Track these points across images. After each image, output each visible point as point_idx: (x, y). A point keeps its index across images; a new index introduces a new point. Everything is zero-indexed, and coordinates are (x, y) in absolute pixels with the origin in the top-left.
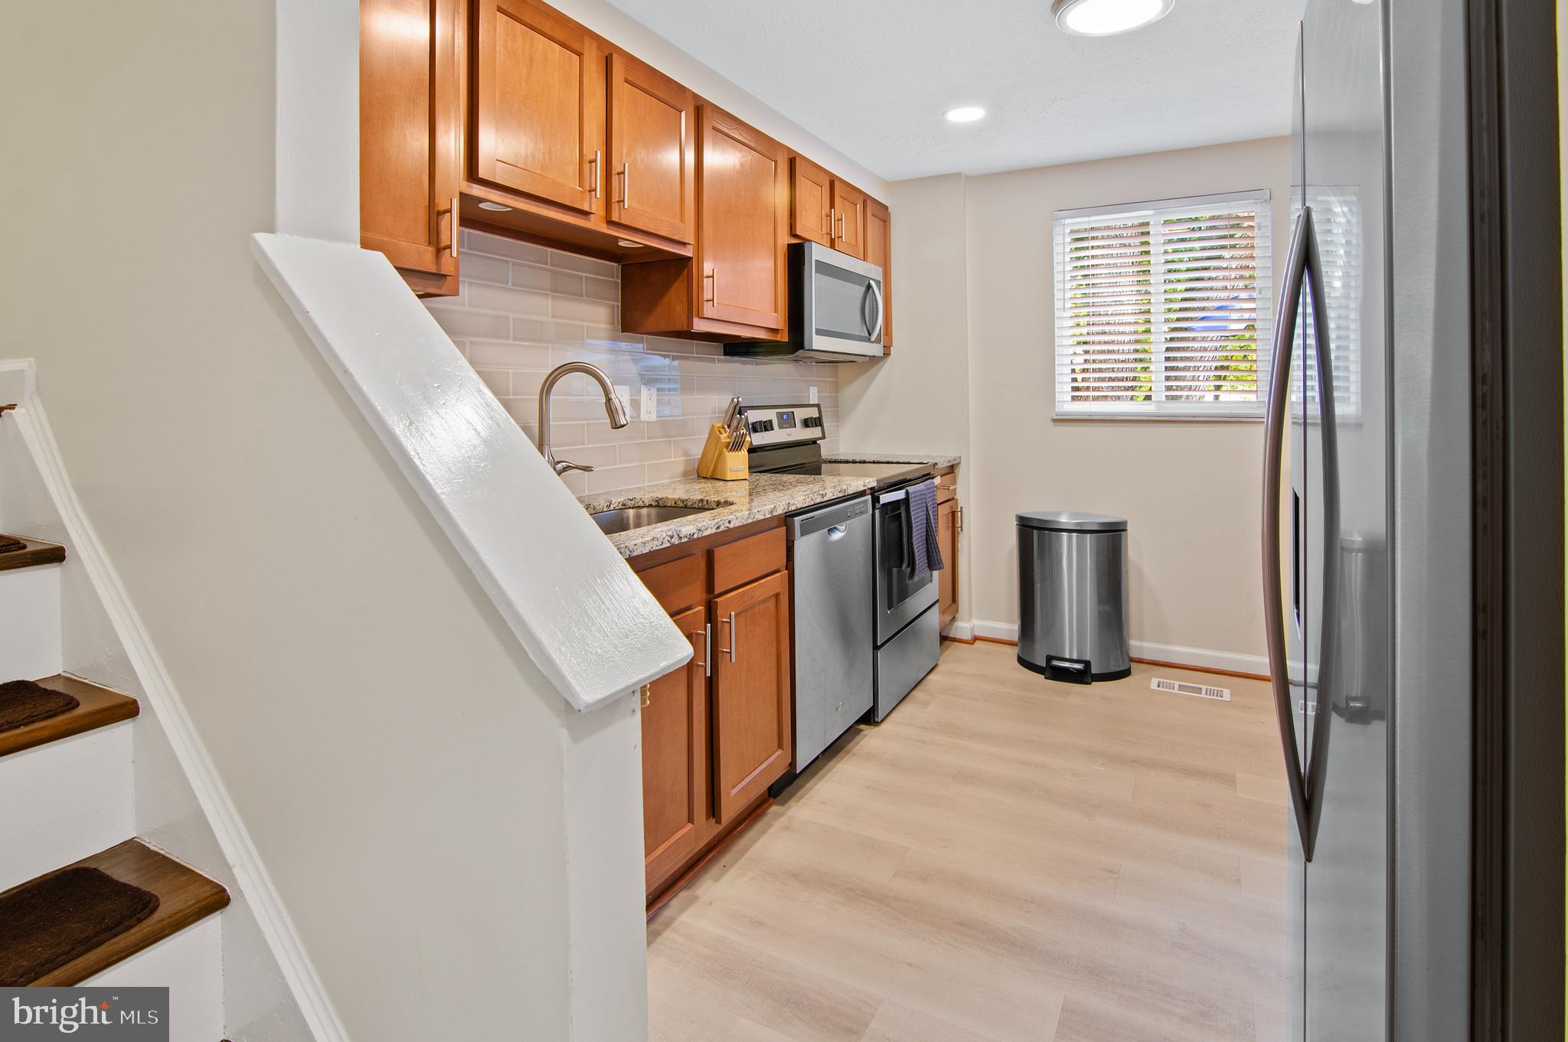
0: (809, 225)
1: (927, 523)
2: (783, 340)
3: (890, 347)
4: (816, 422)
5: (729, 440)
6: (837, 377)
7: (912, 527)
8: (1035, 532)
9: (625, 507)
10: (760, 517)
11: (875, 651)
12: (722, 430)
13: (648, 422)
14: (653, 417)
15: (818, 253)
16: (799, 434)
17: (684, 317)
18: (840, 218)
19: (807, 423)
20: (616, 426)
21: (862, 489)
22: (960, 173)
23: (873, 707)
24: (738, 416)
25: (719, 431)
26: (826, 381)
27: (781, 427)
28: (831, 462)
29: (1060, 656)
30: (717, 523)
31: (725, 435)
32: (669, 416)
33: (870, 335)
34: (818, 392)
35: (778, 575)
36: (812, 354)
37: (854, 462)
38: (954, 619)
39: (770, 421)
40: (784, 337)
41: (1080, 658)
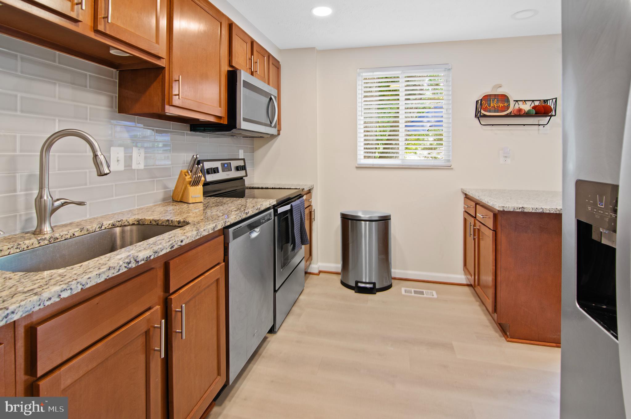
0: (240, 61)
1: (301, 220)
2: (225, 123)
3: (280, 131)
4: (243, 168)
5: (191, 180)
6: (253, 145)
7: (294, 224)
8: (350, 221)
9: (114, 226)
10: (205, 233)
11: (275, 293)
12: (187, 174)
13: (137, 170)
14: (142, 167)
15: (244, 76)
16: (233, 174)
17: (160, 104)
18: (256, 61)
19: (238, 169)
20: (101, 174)
21: (269, 206)
22: (314, 48)
23: (273, 325)
24: (196, 166)
25: (185, 174)
26: (248, 147)
27: (223, 171)
28: (250, 188)
29: (361, 281)
30: (171, 244)
31: (189, 177)
32: (153, 166)
33: (271, 123)
34: (244, 152)
35: (218, 267)
36: (241, 132)
37: (262, 188)
38: (310, 264)
39: (217, 168)
40: (225, 122)
41: (370, 282)
